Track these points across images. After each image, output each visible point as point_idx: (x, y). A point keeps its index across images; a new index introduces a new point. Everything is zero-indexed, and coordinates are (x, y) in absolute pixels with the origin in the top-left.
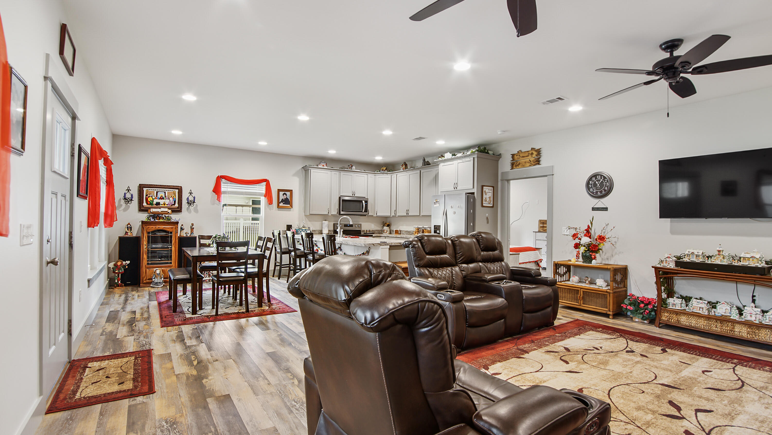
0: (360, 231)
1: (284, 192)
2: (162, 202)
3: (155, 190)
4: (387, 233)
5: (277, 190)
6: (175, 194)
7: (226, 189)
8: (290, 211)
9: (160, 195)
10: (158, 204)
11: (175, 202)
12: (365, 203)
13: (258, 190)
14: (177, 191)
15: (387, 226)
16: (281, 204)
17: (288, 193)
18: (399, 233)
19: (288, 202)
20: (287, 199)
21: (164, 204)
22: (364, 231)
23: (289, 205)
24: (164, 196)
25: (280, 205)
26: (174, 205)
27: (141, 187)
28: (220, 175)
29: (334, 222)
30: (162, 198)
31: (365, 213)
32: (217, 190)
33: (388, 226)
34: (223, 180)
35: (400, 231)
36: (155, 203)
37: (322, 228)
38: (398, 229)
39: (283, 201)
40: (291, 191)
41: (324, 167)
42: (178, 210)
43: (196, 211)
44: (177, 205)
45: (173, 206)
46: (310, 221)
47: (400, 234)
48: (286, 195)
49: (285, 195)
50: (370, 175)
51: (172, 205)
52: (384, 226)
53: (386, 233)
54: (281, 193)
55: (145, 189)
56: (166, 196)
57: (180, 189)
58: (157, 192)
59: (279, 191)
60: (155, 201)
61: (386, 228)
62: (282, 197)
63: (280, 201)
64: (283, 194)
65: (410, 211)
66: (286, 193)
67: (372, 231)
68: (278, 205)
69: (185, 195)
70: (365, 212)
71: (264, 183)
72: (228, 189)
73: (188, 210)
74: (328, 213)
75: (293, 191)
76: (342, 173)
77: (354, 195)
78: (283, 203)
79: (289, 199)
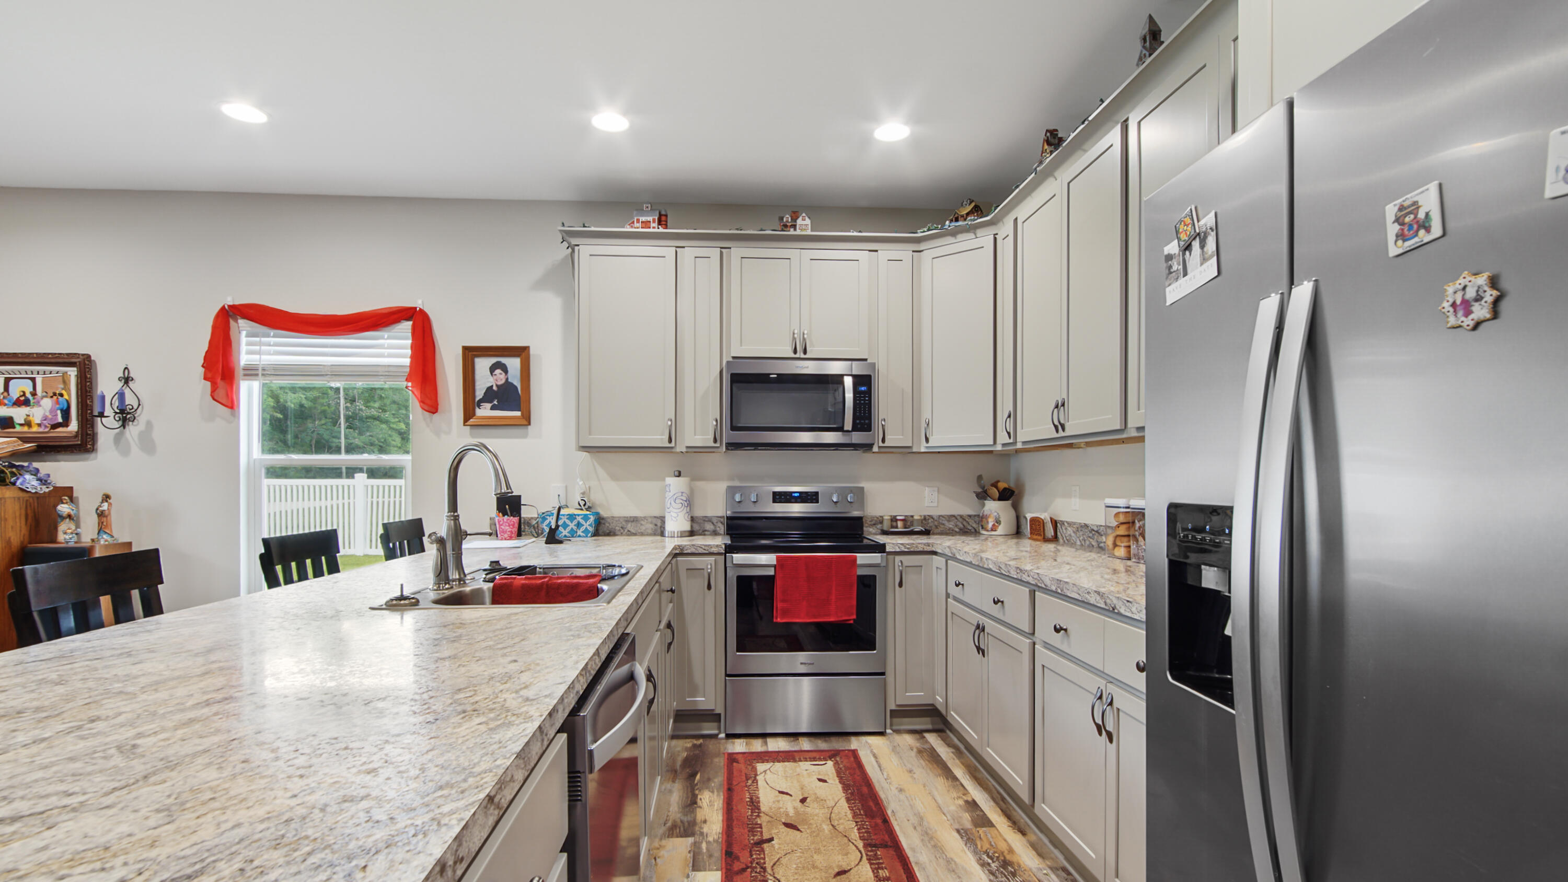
0: (859, 520)
1: (494, 360)
4: (1001, 530)
5: (460, 351)
6: (65, 382)
7: (257, 357)
8: (525, 436)
9: (19, 387)
10: (8, 423)
11: (66, 413)
12: (855, 385)
13: (390, 356)
14: (72, 372)
15: (1000, 499)
16: (484, 411)
17: (513, 364)
18: (1050, 532)
19: (509, 398)
20: (508, 386)
21: (28, 424)
22: (880, 521)
23: (518, 414)
24: (28, 395)
25: (480, 412)
26: (63, 424)
28: (229, 301)
29: (731, 478)
30: (23, 402)
31: (858, 437)
32: (220, 365)
33: (1006, 495)
34: (242, 322)
35: (1055, 523)
37: (663, 508)
38: (1044, 516)
39: (490, 395)
40: (521, 352)
41: (652, 233)
42: (82, 444)
43: (147, 444)
44: (74, 426)
45: (60, 429)
46: (614, 477)
47: (1055, 539)
48: (504, 369)
49: (498, 371)
50: (887, 252)
51: (55, 426)
52: (983, 495)
53: (994, 529)
54: (483, 365)
56: (34, 394)
57: (83, 365)
58: (7, 381)
59: (471, 354)
61: (993, 507)
62: (485, 379)
63: (480, 394)
64: (493, 369)
65: (1072, 405)
66: (504, 360)
67: (925, 519)
68: (468, 414)
69: (105, 388)
70: (855, 428)
71: (407, 326)
72: (263, 357)
73: (118, 439)
74: (670, 441)
75: (532, 352)
76: (737, 252)
77: (805, 352)
78: (489, 405)
79: (517, 383)
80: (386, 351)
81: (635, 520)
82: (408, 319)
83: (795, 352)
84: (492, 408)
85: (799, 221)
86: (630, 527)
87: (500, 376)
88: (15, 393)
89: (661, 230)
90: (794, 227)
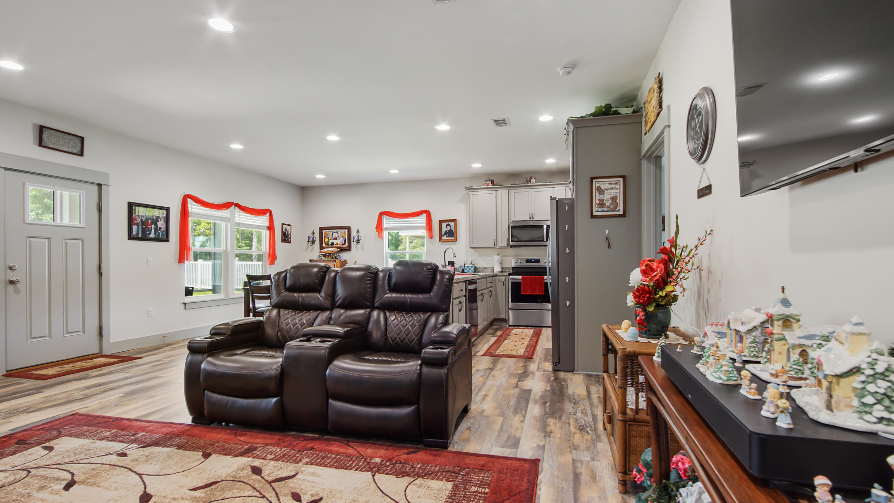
1: (447, 223)
2: (335, 242)
3: (330, 232)
5: (438, 221)
6: (345, 234)
7: (388, 225)
8: (456, 244)
9: (335, 235)
10: (333, 244)
11: (345, 241)
12: (547, 228)
13: (420, 223)
14: (346, 231)
16: (445, 238)
17: (452, 224)
19: (451, 234)
20: (451, 230)
21: (337, 244)
23: (454, 238)
24: (337, 237)
25: (443, 238)
26: (345, 244)
27: (322, 229)
28: (382, 211)
29: (514, 255)
30: (336, 239)
32: (379, 227)
34: (385, 216)
36: (330, 243)
37: (493, 264)
39: (446, 233)
40: (454, 221)
41: (489, 186)
42: (349, 249)
43: (363, 248)
44: (347, 244)
46: (480, 256)
48: (450, 226)
49: (448, 226)
51: (343, 244)
54: (444, 224)
55: (324, 231)
57: (349, 229)
58: (332, 233)
59: (441, 222)
60: (331, 241)
62: (445, 229)
63: (443, 233)
64: (447, 226)
66: (449, 223)
68: (440, 239)
69: (354, 234)
71: (425, 215)
72: (390, 225)
73: (356, 247)
74: (495, 245)
75: (457, 221)
76: (513, 191)
77: (533, 219)
78: (446, 236)
79: (453, 230)
80: (419, 222)
81: (486, 268)
82: (425, 213)
83: (530, 219)
84: (447, 237)
85: (532, 180)
86: (484, 270)
87: (449, 228)
88: (334, 237)
89: (492, 186)
90: (530, 182)
